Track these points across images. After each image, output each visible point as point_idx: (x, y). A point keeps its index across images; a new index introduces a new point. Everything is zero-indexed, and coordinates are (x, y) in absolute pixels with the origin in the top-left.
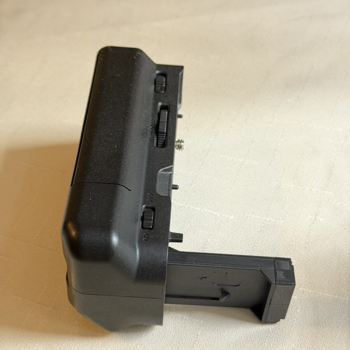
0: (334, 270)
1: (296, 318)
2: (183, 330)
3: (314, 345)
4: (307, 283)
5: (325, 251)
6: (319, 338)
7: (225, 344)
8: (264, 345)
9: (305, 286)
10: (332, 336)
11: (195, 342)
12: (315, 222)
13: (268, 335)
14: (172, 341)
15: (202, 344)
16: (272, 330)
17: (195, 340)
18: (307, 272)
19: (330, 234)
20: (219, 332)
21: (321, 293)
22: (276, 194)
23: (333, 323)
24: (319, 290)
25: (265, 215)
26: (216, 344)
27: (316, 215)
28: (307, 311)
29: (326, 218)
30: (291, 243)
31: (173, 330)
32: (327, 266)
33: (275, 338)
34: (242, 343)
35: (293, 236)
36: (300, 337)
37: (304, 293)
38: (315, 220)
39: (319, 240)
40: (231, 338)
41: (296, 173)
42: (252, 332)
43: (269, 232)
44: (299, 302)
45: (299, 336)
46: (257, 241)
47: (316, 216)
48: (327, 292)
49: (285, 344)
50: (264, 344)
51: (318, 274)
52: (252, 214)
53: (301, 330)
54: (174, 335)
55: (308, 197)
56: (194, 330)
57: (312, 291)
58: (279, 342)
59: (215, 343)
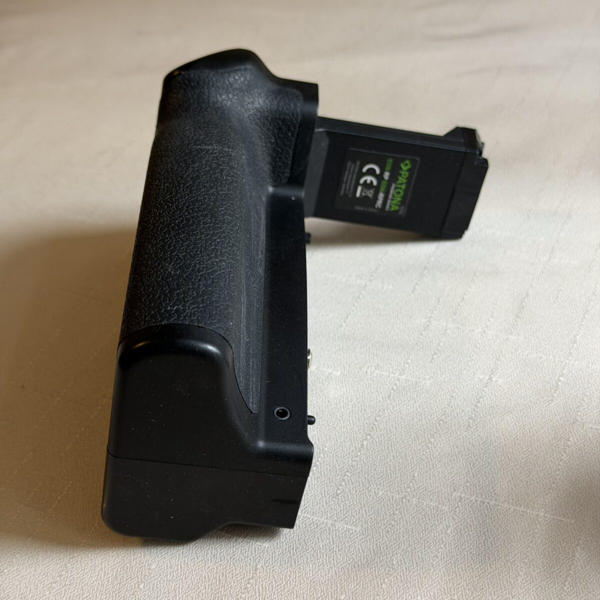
0: (519, 464)
1: (444, 543)
2: (229, 559)
3: (475, 592)
4: (468, 484)
5: (504, 432)
6: (486, 578)
7: (306, 585)
8: (381, 588)
9: (464, 490)
10: (510, 576)
11: (251, 581)
12: (489, 385)
13: (389, 571)
14: (207, 577)
15: (264, 585)
16: (398, 561)
17: (251, 577)
18: (469, 466)
19: (515, 405)
20: (297, 565)
21: (494, 503)
22: (421, 337)
23: (513, 553)
24: (490, 497)
25: (400, 370)
26: (289, 585)
27: (491, 374)
28: (466, 532)
29: (510, 379)
30: (443, 417)
31: (210, 558)
32: (506, 457)
33: (403, 577)
34: (339, 585)
35: (447, 406)
36: (449, 576)
37: (462, 501)
38: (490, 381)
39: (494, 415)
40: (319, 576)
41: (459, 305)
42: (360, 566)
43: (404, 398)
44: (452, 516)
45: (448, 574)
46: (381, 413)
47: (492, 376)
48: (505, 501)
49: (421, 588)
50: (380, 586)
51: (489, 470)
52: (376, 369)
53: (452, 565)
54: (211, 568)
55: (479, 343)
56: (250, 559)
57: (477, 499)
58: (409, 583)
59: (289, 583)
